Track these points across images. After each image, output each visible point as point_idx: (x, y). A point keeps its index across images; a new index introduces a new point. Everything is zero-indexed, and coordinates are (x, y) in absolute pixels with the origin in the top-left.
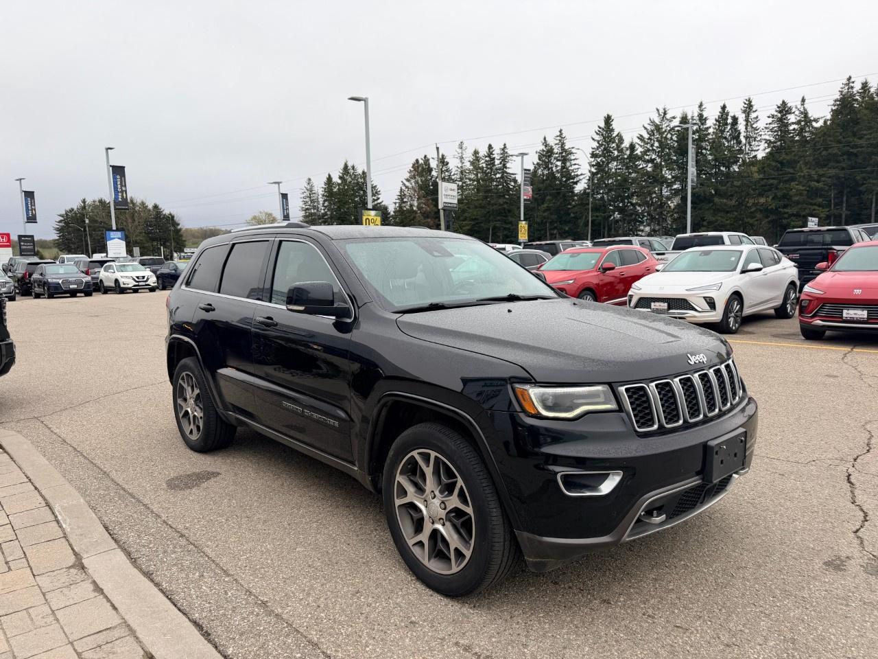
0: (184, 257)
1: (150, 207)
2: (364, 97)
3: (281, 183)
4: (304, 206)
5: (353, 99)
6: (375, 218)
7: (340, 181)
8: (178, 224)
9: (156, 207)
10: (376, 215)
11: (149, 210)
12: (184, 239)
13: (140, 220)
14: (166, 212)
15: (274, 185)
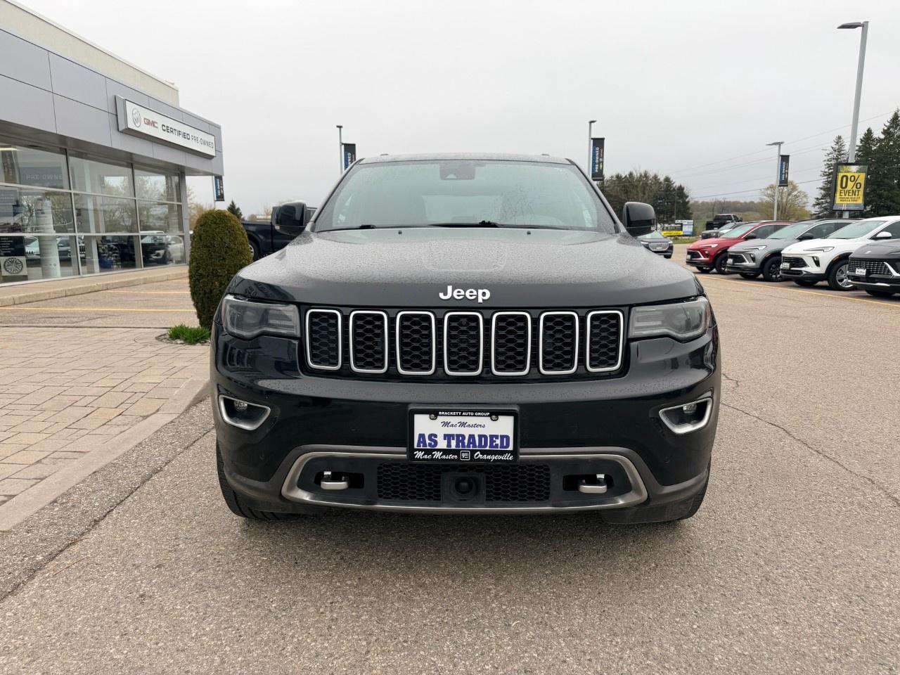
0: (667, 228)
1: (662, 179)
2: (862, 22)
3: (782, 143)
4: (827, 170)
5: (844, 27)
6: (857, 175)
7: (882, 137)
8: (687, 197)
9: (667, 179)
10: (858, 172)
11: (661, 183)
12: (690, 212)
13: (650, 194)
14: (677, 184)
15: (774, 146)
